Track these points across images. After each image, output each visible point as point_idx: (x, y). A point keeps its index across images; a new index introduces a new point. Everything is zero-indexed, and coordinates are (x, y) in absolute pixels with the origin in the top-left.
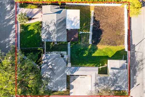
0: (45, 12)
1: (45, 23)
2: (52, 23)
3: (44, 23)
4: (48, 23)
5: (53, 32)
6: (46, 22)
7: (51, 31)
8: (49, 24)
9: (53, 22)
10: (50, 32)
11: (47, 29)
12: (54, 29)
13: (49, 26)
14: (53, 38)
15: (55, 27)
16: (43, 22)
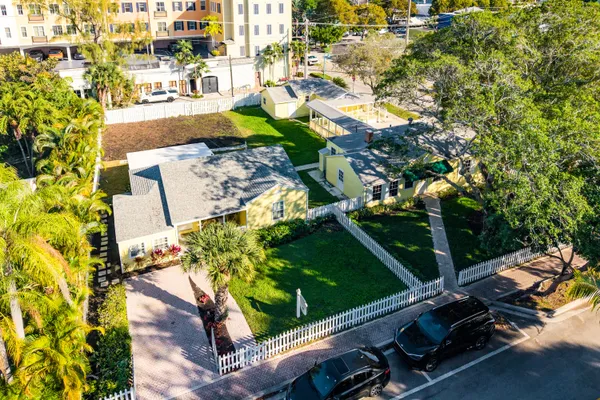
0: (154, 218)
1: (215, 203)
2: (209, 173)
3: (217, 207)
4: (213, 189)
5: (247, 163)
6: (210, 195)
7: (247, 168)
8: (217, 184)
9: (204, 170)
10: (254, 170)
11: (241, 185)
12: (233, 162)
13: (226, 182)
14: (275, 158)
15: (222, 160)
16: (212, 209)
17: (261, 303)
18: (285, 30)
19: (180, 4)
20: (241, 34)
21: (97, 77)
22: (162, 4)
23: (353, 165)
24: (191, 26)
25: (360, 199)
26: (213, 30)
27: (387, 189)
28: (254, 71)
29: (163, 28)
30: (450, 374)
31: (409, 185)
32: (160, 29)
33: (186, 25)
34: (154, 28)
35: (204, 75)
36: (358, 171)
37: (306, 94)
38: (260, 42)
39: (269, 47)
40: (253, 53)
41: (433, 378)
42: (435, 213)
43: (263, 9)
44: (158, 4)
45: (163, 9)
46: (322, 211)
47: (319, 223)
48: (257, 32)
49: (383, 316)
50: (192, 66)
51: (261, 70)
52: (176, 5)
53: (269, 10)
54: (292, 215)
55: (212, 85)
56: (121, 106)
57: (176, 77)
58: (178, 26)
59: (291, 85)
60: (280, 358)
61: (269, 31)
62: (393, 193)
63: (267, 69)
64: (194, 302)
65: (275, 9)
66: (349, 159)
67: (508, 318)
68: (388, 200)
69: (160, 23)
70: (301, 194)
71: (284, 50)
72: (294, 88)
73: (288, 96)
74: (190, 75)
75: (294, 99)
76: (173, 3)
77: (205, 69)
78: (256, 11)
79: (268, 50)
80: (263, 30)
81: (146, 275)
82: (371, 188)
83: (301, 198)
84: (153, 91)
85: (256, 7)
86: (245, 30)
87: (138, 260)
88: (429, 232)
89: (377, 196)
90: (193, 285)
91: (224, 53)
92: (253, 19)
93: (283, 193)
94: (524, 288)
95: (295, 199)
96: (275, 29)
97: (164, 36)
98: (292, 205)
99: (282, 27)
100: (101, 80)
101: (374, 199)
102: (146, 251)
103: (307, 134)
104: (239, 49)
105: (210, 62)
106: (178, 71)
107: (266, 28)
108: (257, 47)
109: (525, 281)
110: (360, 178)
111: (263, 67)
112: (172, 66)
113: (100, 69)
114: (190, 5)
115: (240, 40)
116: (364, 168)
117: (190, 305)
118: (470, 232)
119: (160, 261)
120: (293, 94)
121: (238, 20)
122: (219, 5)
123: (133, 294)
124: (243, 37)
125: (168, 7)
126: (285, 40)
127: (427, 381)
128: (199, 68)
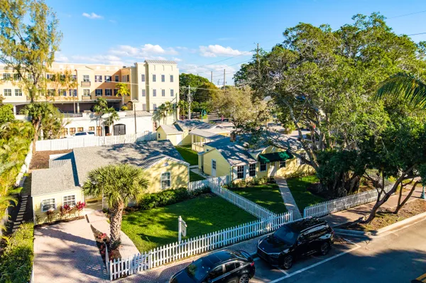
0: (65, 181)
2: (112, 155)
5: (143, 150)
7: (143, 153)
8: (118, 162)
9: (108, 154)
10: (148, 154)
11: (137, 162)
12: (132, 149)
13: (126, 161)
14: (165, 148)
15: (123, 148)
17: (149, 237)
18: (175, 94)
19: (101, 77)
20: (143, 95)
21: (33, 111)
22: (88, 76)
23: (223, 153)
24: (108, 93)
25: (228, 177)
26: (123, 91)
27: (247, 171)
28: (152, 121)
29: (87, 93)
30: (303, 270)
31: (263, 168)
32: (85, 94)
33: (104, 92)
34: (81, 92)
35: (116, 122)
36: (226, 157)
37: (189, 129)
38: (157, 101)
39: (163, 105)
40: (151, 108)
41: (289, 273)
42: (284, 186)
43: (159, 78)
44: (84, 76)
45: (88, 81)
46: (199, 185)
47: (198, 193)
48: (155, 94)
49: (247, 239)
50: (107, 115)
51: (157, 121)
52: (98, 78)
53: (163, 80)
54: (176, 186)
55: (121, 130)
56: (49, 138)
57: (94, 124)
58: (98, 92)
59: (179, 123)
60: (163, 268)
61: (163, 93)
62: (252, 174)
63: (162, 120)
64: (93, 239)
65: (167, 78)
66: (220, 150)
67: (344, 237)
68: (248, 178)
69: (85, 90)
70: (183, 168)
71: (174, 107)
72: (181, 125)
73: (176, 130)
74: (105, 123)
75: (180, 132)
76: (96, 77)
77: (116, 117)
78: (154, 80)
79: (162, 107)
80: (159, 93)
81: (55, 226)
82: (236, 168)
83: (183, 172)
84: (77, 132)
85: (154, 76)
86: (146, 93)
87: (48, 213)
88: (280, 194)
89: (241, 176)
90: (93, 229)
91: (131, 109)
92: (152, 85)
93: (169, 167)
94: (353, 220)
95: (178, 173)
96: (168, 93)
97: (88, 99)
98: (176, 178)
99: (172, 91)
100: (35, 113)
101: (238, 178)
102: (56, 207)
103: (189, 153)
104: (142, 106)
105: (120, 114)
106: (96, 119)
107: (161, 91)
108: (155, 105)
109: (353, 217)
110: (228, 161)
111: (159, 119)
112: (91, 116)
113: (35, 106)
114: (108, 78)
115: (142, 99)
116: (231, 156)
117: (89, 241)
118: (310, 193)
119: (67, 216)
120: (179, 129)
121: (141, 85)
122: (128, 76)
123: (41, 237)
124: (145, 98)
125: (92, 79)
126: (175, 101)
127: (285, 275)
128: (111, 117)
